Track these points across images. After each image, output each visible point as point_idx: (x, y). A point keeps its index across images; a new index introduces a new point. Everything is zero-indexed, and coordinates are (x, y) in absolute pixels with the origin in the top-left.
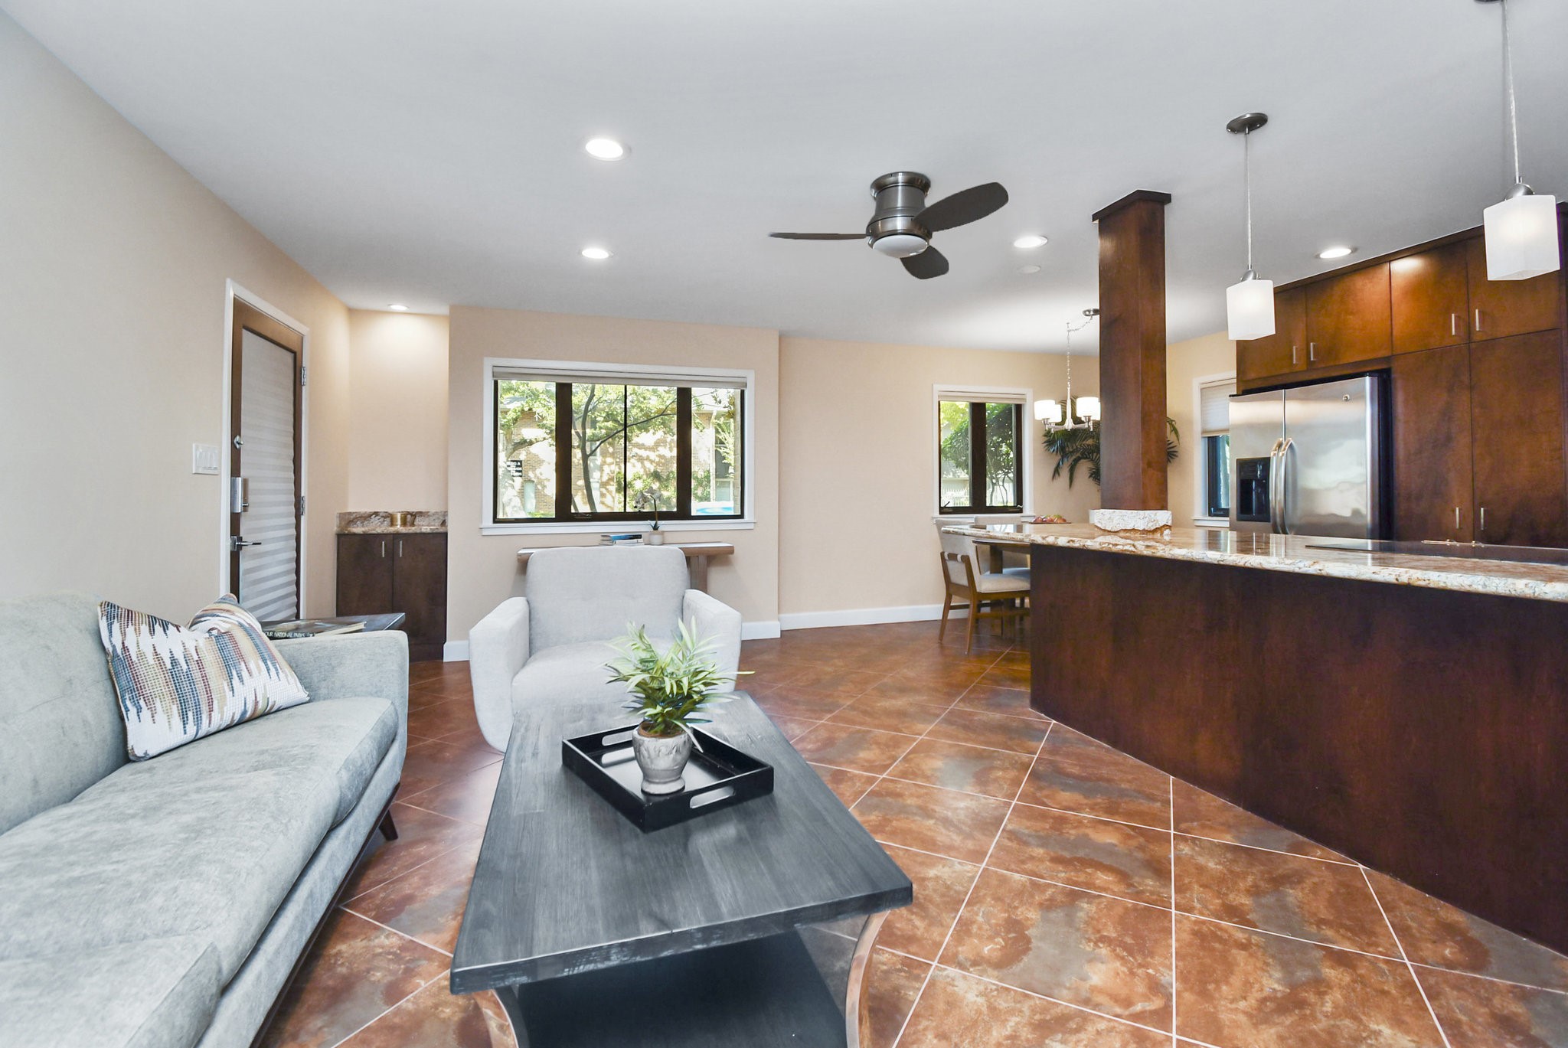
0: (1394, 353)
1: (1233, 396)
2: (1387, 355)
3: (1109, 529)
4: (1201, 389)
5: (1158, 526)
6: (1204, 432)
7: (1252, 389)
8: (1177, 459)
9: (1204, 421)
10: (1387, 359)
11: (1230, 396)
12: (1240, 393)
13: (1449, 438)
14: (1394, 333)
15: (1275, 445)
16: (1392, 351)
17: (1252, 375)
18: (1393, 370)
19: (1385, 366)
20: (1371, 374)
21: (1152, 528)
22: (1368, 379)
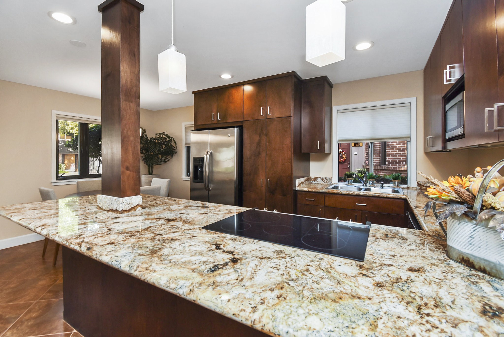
0: (244, 120)
1: (192, 131)
2: (241, 120)
3: (104, 208)
4: (185, 127)
5: (132, 206)
6: (186, 144)
7: (199, 129)
8: (177, 154)
9: (186, 140)
10: (242, 122)
11: (191, 131)
12: (195, 130)
13: (259, 153)
14: (244, 112)
15: (206, 152)
16: (243, 119)
17: (199, 123)
18: (243, 126)
19: (241, 125)
20: (237, 127)
21: (128, 209)
22: (236, 129)
